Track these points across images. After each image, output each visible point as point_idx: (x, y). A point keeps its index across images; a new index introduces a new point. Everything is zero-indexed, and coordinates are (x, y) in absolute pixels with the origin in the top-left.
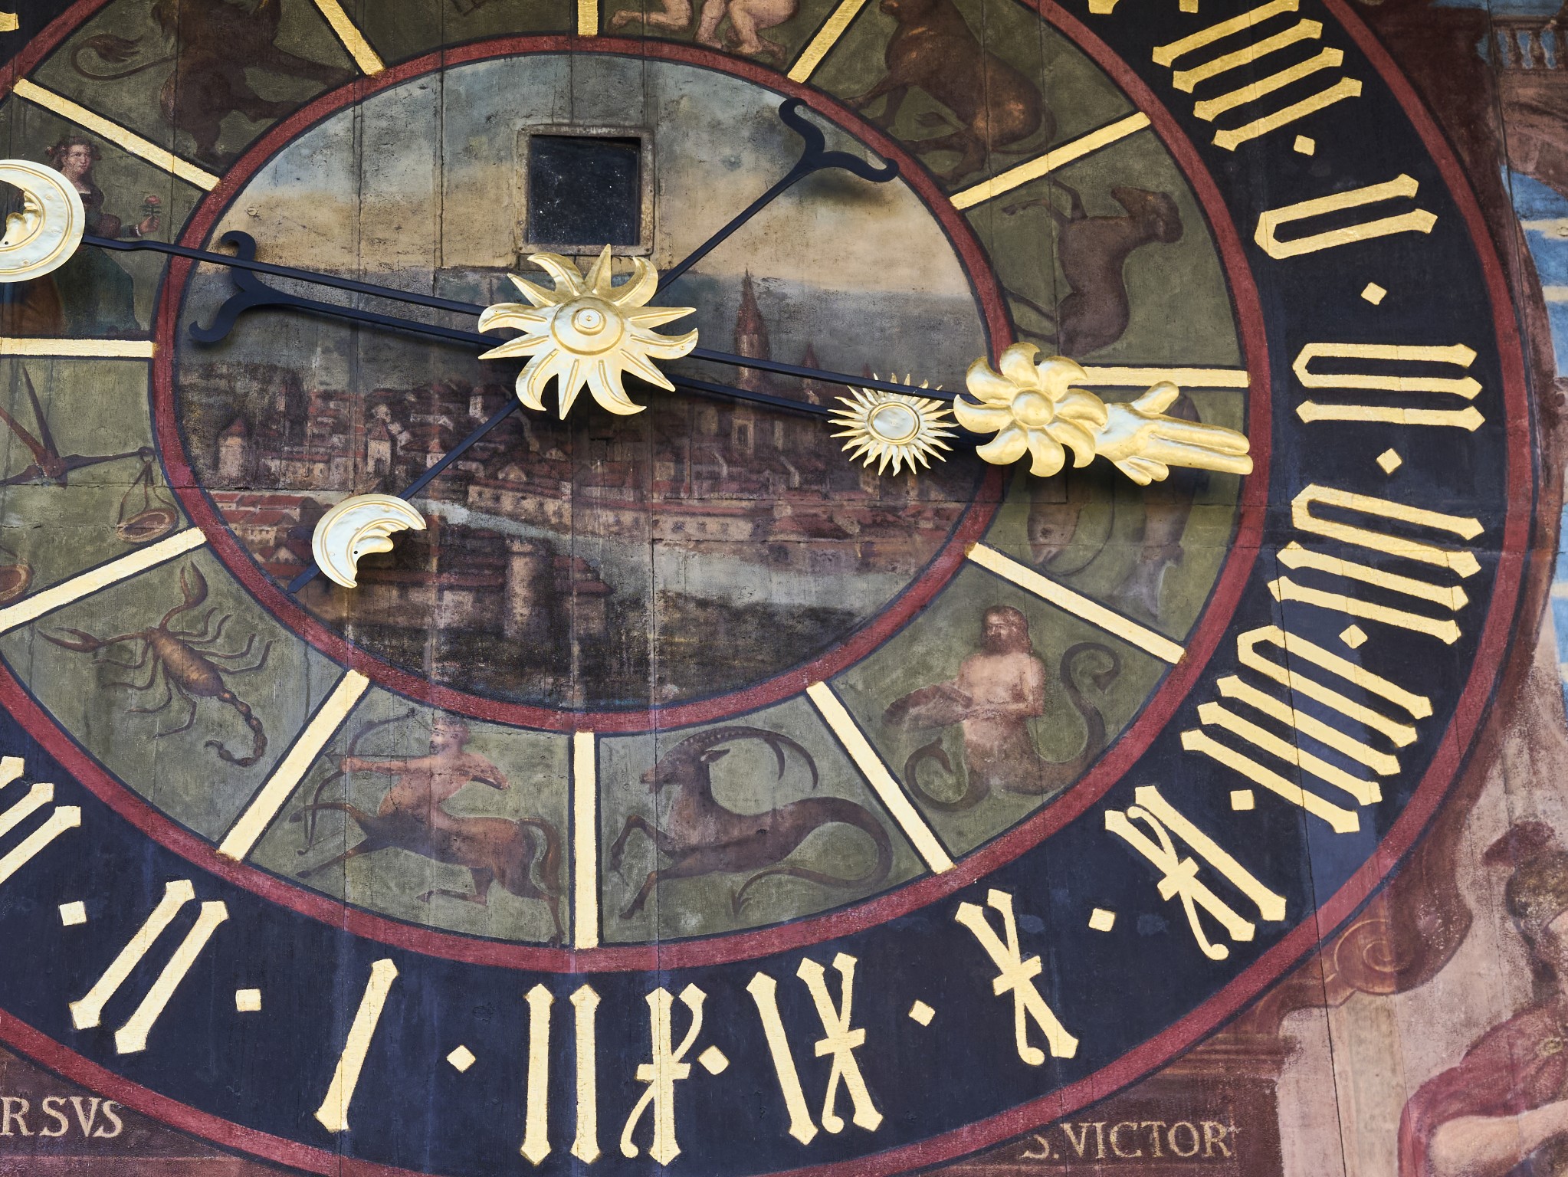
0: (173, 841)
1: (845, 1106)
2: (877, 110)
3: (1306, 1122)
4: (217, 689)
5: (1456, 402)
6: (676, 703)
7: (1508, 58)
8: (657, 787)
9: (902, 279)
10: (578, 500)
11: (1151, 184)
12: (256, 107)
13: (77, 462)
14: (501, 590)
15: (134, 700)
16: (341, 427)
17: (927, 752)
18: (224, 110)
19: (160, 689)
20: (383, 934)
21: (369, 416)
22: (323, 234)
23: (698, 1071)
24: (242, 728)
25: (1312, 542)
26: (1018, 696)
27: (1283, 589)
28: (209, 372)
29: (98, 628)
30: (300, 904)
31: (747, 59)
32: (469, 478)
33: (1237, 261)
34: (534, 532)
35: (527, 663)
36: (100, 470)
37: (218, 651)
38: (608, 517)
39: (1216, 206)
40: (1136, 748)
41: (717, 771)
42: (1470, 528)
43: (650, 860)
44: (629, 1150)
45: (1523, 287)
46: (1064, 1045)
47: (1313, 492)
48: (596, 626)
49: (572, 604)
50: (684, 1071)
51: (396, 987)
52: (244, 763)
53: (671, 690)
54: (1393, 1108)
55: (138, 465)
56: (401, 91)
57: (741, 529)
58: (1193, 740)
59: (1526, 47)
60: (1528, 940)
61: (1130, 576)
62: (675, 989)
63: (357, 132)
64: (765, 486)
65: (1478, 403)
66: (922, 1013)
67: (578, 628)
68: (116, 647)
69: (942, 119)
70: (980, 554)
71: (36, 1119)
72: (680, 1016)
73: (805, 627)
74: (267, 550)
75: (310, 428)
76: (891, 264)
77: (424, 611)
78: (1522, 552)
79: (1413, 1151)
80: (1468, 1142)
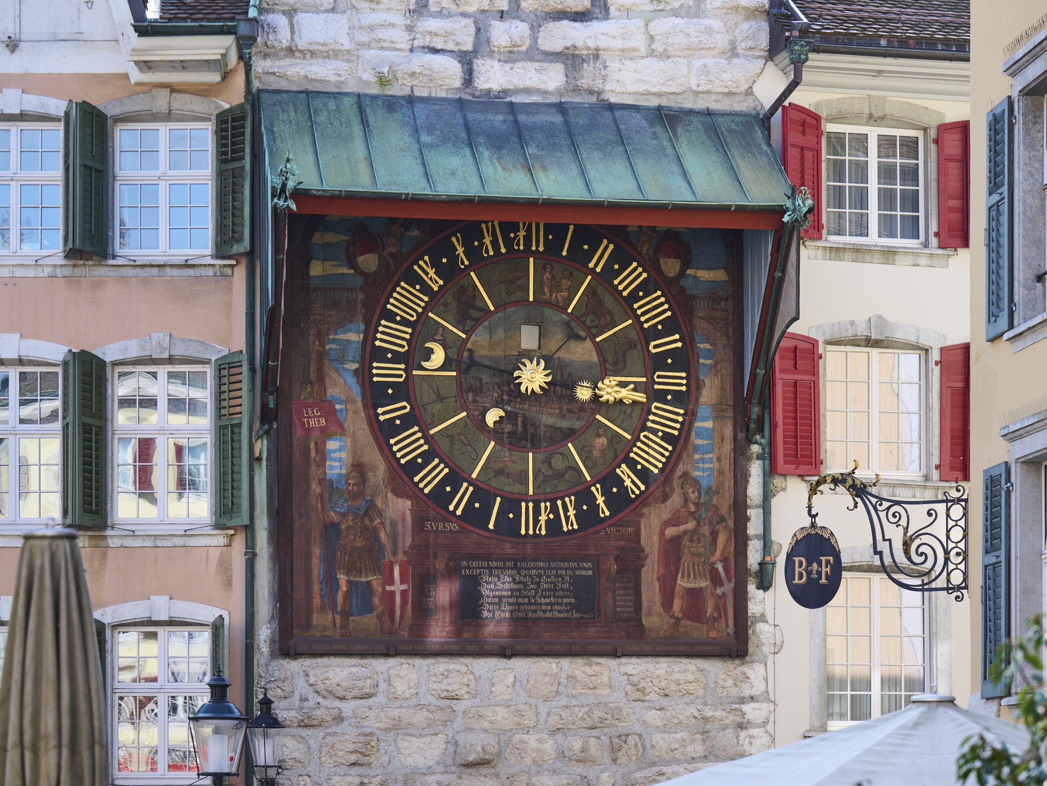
0: (464, 475)
1: (572, 525)
2: (583, 319)
3: (645, 528)
4: (470, 445)
5: (681, 385)
6: (546, 447)
7: (698, 306)
8: (542, 464)
9: (587, 357)
10: (530, 405)
11: (631, 336)
12: (472, 319)
13: (444, 398)
14: (517, 424)
15: (456, 447)
16: (489, 390)
17: (587, 457)
18: (466, 320)
19: (460, 445)
20: (499, 493)
21: (494, 388)
22: (484, 348)
23: (549, 518)
24: (474, 453)
25: (655, 414)
26: (603, 446)
27: (649, 424)
28: (466, 379)
29: (450, 433)
30: (485, 487)
31: (560, 307)
32: (511, 401)
33: (646, 353)
34: (522, 412)
35: (521, 439)
36: (448, 400)
37: (469, 437)
38: (535, 409)
39: (643, 342)
40: (622, 456)
41: (553, 460)
42: (682, 411)
43: (541, 478)
44: (538, 532)
45: (696, 359)
46: (607, 513)
47: (656, 404)
48: (532, 431)
49: (528, 427)
50: (546, 518)
51: (500, 502)
52: (475, 460)
53: (545, 444)
54: (659, 525)
55: (454, 399)
56: (498, 314)
57: (557, 411)
58: (632, 455)
59: (702, 303)
60: (684, 494)
61: (623, 421)
62: (545, 503)
63: (490, 324)
64: (562, 402)
65: (686, 385)
66: (585, 507)
67: (529, 432)
68: (452, 436)
69: (595, 321)
70: (598, 417)
71: (445, 527)
72: (546, 507)
73: (568, 432)
74: (477, 416)
75: (484, 391)
76: (584, 354)
77: (503, 429)
78: (690, 417)
79: (662, 533)
80: (670, 532)
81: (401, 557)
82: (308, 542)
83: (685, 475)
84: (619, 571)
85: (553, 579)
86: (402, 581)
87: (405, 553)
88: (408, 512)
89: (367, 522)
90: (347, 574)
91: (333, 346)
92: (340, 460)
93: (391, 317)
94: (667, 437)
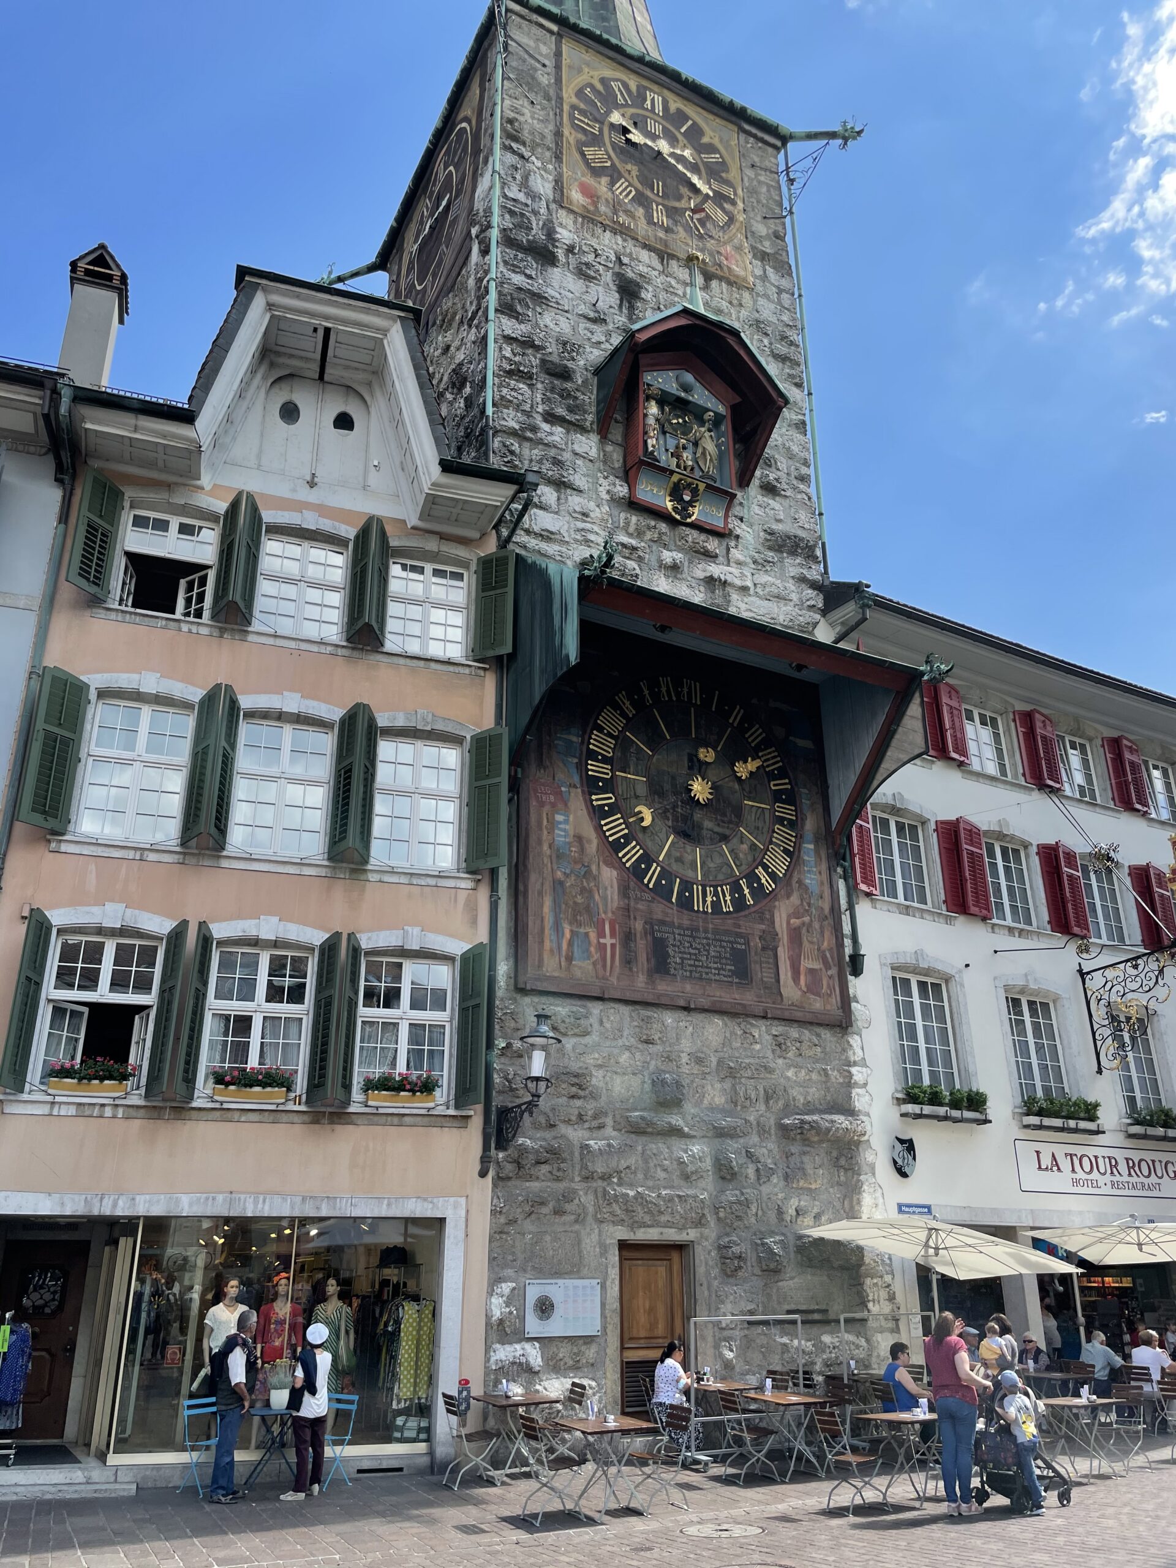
0: (654, 857)
1: (729, 908)
3: (777, 917)
4: (657, 835)
5: (792, 815)
6: (708, 845)
7: (798, 762)
8: (706, 858)
9: (731, 785)
12: (655, 742)
13: (638, 796)
14: (688, 824)
15: (648, 835)
16: (668, 796)
17: (735, 857)
18: (652, 742)
19: (650, 834)
20: (678, 875)
21: (671, 794)
22: (664, 764)
23: (713, 900)
24: (659, 842)
25: (778, 834)
26: (746, 851)
27: (775, 840)
28: (653, 784)
30: (669, 868)
31: (713, 745)
32: (683, 807)
33: (768, 789)
36: (641, 798)
38: (699, 815)
39: (766, 780)
40: (759, 861)
41: (713, 857)
42: (794, 834)
43: (706, 868)
44: (706, 909)
45: (799, 798)
46: (752, 902)
47: (778, 826)
48: (698, 831)
49: (696, 828)
50: (711, 900)
51: (680, 883)
52: (660, 847)
53: (707, 843)
55: (645, 798)
56: (672, 742)
57: (714, 820)
58: (765, 861)
59: (800, 760)
60: (800, 895)
61: (757, 835)
62: (710, 887)
63: (667, 748)
64: (716, 814)
65: (795, 816)
66: (737, 895)
67: (696, 831)
70: (741, 829)
71: (641, 896)
72: (710, 891)
73: (722, 836)
74: (661, 814)
75: (665, 795)
77: (679, 826)
78: (800, 837)
79: (788, 923)
80: (795, 922)
81: (610, 915)
82: (540, 893)
83: (800, 882)
84: (764, 949)
85: (718, 949)
86: (613, 935)
87: (613, 913)
88: (615, 881)
89: (585, 884)
90: (571, 924)
91: (560, 743)
92: (565, 830)
93: (600, 729)
94: (786, 851)
